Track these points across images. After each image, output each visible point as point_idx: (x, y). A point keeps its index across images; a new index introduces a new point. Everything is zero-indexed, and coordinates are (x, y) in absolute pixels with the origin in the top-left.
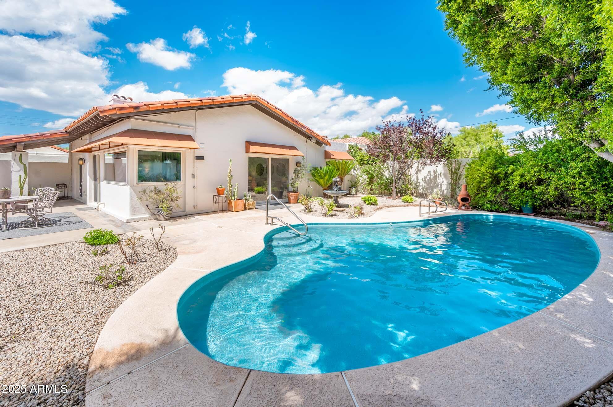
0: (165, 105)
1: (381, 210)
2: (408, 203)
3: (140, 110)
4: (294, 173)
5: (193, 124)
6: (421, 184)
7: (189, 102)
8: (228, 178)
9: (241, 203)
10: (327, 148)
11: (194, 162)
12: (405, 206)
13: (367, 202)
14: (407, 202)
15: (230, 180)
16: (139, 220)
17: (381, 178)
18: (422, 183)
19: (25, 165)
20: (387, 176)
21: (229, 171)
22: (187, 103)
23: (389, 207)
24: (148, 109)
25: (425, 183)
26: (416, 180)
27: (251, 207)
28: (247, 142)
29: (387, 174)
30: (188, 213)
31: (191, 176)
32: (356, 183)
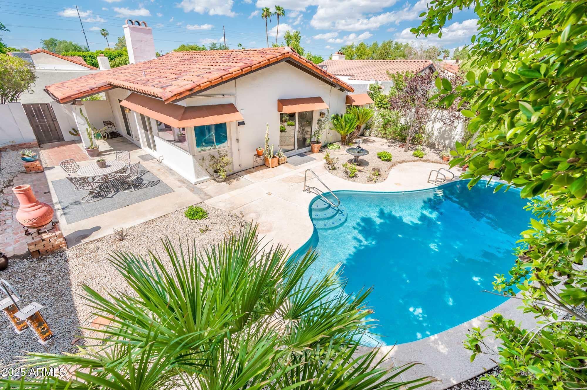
0: (213, 81)
1: (394, 167)
2: (418, 158)
3: (194, 91)
4: (318, 123)
5: (234, 92)
6: (435, 135)
7: (232, 73)
8: (265, 141)
9: (276, 160)
10: (350, 94)
11: (237, 129)
12: (415, 161)
13: (383, 158)
14: (418, 156)
15: (267, 142)
16: (203, 182)
17: (396, 125)
18: (436, 133)
19: (86, 118)
20: (403, 123)
21: (266, 135)
22: (230, 75)
23: (400, 163)
24: (199, 89)
25: (439, 133)
26: (430, 130)
27: (283, 162)
28: (279, 100)
29: (402, 121)
30: (236, 171)
31: (236, 140)
32: (371, 125)
